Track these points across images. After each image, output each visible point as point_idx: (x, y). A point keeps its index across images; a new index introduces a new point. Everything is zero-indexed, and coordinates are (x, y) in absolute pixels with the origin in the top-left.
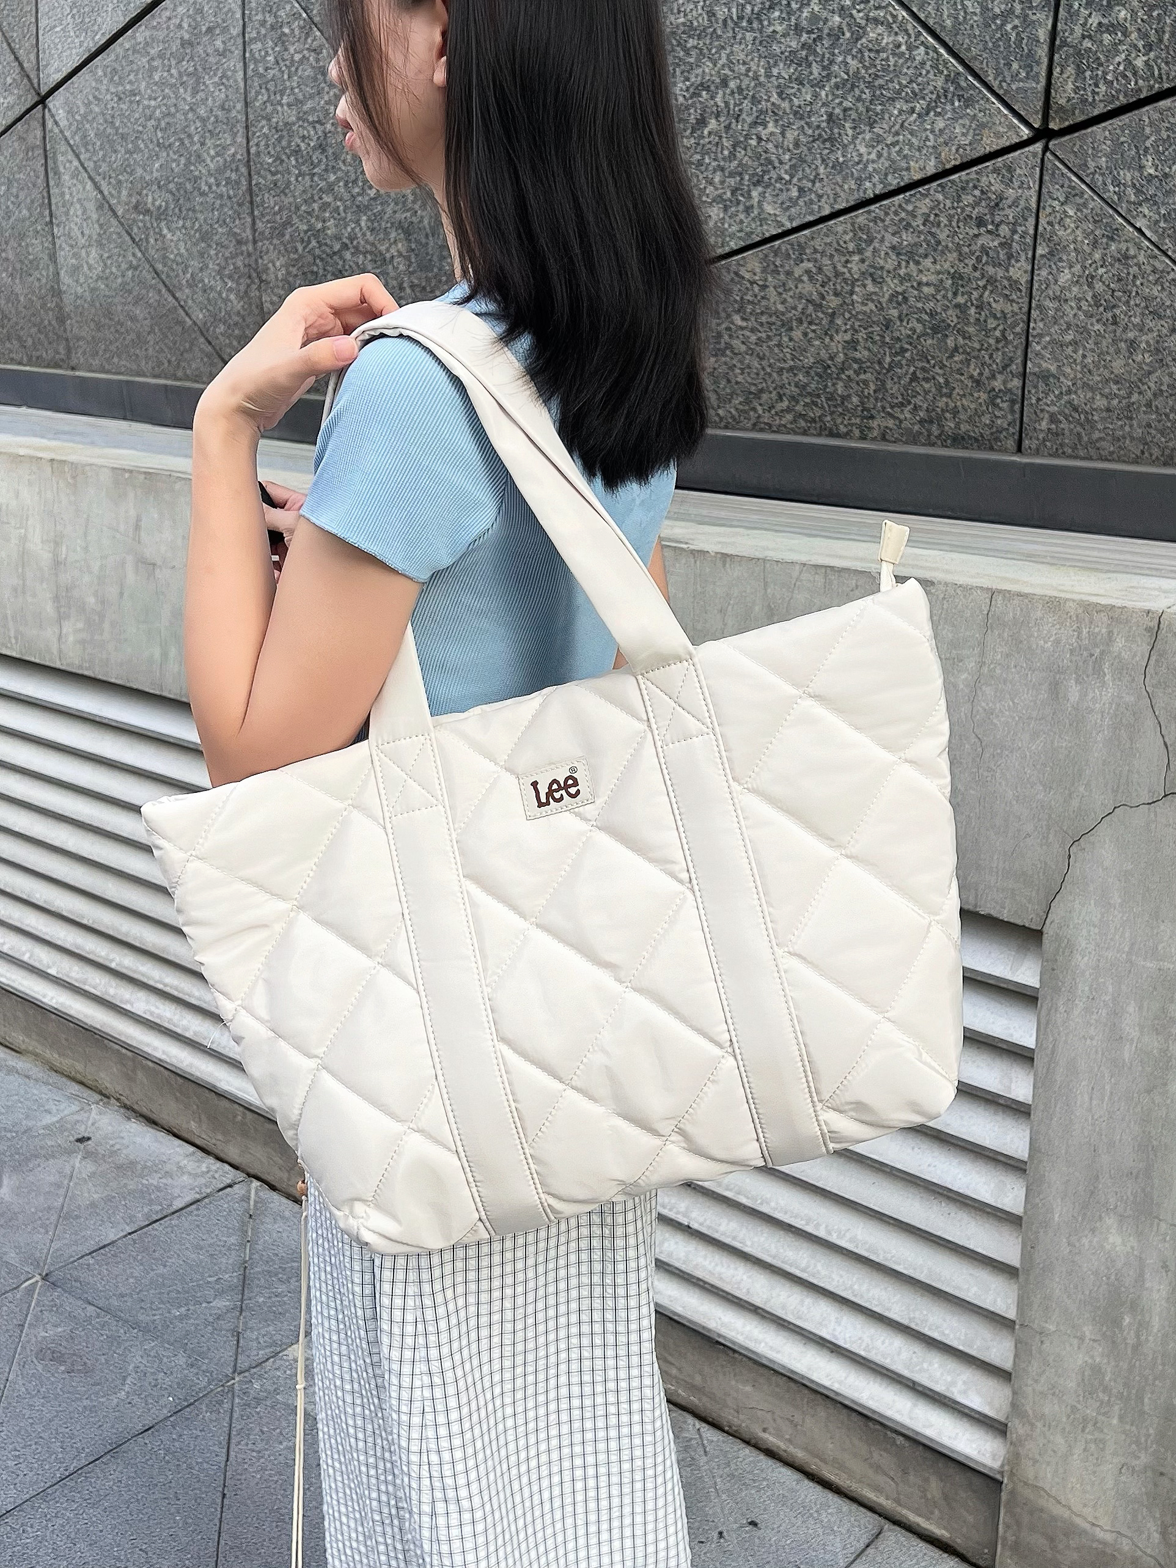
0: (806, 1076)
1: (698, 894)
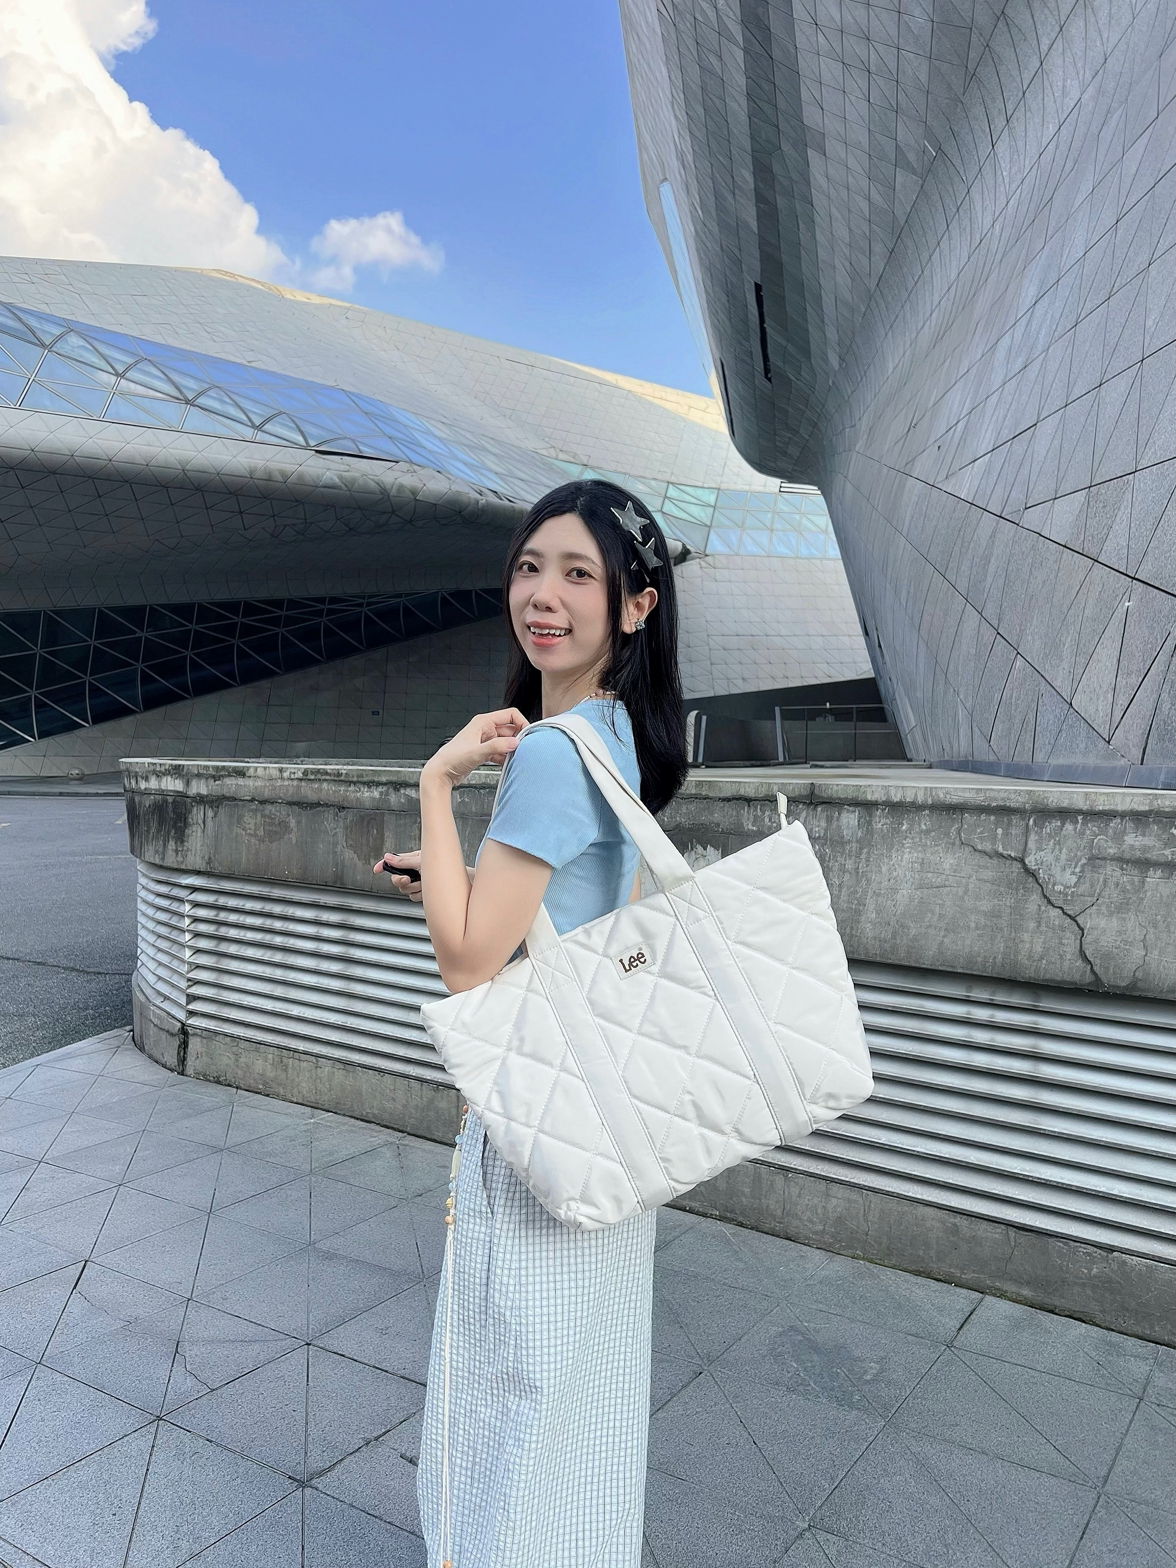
0: (796, 1086)
1: (721, 1001)
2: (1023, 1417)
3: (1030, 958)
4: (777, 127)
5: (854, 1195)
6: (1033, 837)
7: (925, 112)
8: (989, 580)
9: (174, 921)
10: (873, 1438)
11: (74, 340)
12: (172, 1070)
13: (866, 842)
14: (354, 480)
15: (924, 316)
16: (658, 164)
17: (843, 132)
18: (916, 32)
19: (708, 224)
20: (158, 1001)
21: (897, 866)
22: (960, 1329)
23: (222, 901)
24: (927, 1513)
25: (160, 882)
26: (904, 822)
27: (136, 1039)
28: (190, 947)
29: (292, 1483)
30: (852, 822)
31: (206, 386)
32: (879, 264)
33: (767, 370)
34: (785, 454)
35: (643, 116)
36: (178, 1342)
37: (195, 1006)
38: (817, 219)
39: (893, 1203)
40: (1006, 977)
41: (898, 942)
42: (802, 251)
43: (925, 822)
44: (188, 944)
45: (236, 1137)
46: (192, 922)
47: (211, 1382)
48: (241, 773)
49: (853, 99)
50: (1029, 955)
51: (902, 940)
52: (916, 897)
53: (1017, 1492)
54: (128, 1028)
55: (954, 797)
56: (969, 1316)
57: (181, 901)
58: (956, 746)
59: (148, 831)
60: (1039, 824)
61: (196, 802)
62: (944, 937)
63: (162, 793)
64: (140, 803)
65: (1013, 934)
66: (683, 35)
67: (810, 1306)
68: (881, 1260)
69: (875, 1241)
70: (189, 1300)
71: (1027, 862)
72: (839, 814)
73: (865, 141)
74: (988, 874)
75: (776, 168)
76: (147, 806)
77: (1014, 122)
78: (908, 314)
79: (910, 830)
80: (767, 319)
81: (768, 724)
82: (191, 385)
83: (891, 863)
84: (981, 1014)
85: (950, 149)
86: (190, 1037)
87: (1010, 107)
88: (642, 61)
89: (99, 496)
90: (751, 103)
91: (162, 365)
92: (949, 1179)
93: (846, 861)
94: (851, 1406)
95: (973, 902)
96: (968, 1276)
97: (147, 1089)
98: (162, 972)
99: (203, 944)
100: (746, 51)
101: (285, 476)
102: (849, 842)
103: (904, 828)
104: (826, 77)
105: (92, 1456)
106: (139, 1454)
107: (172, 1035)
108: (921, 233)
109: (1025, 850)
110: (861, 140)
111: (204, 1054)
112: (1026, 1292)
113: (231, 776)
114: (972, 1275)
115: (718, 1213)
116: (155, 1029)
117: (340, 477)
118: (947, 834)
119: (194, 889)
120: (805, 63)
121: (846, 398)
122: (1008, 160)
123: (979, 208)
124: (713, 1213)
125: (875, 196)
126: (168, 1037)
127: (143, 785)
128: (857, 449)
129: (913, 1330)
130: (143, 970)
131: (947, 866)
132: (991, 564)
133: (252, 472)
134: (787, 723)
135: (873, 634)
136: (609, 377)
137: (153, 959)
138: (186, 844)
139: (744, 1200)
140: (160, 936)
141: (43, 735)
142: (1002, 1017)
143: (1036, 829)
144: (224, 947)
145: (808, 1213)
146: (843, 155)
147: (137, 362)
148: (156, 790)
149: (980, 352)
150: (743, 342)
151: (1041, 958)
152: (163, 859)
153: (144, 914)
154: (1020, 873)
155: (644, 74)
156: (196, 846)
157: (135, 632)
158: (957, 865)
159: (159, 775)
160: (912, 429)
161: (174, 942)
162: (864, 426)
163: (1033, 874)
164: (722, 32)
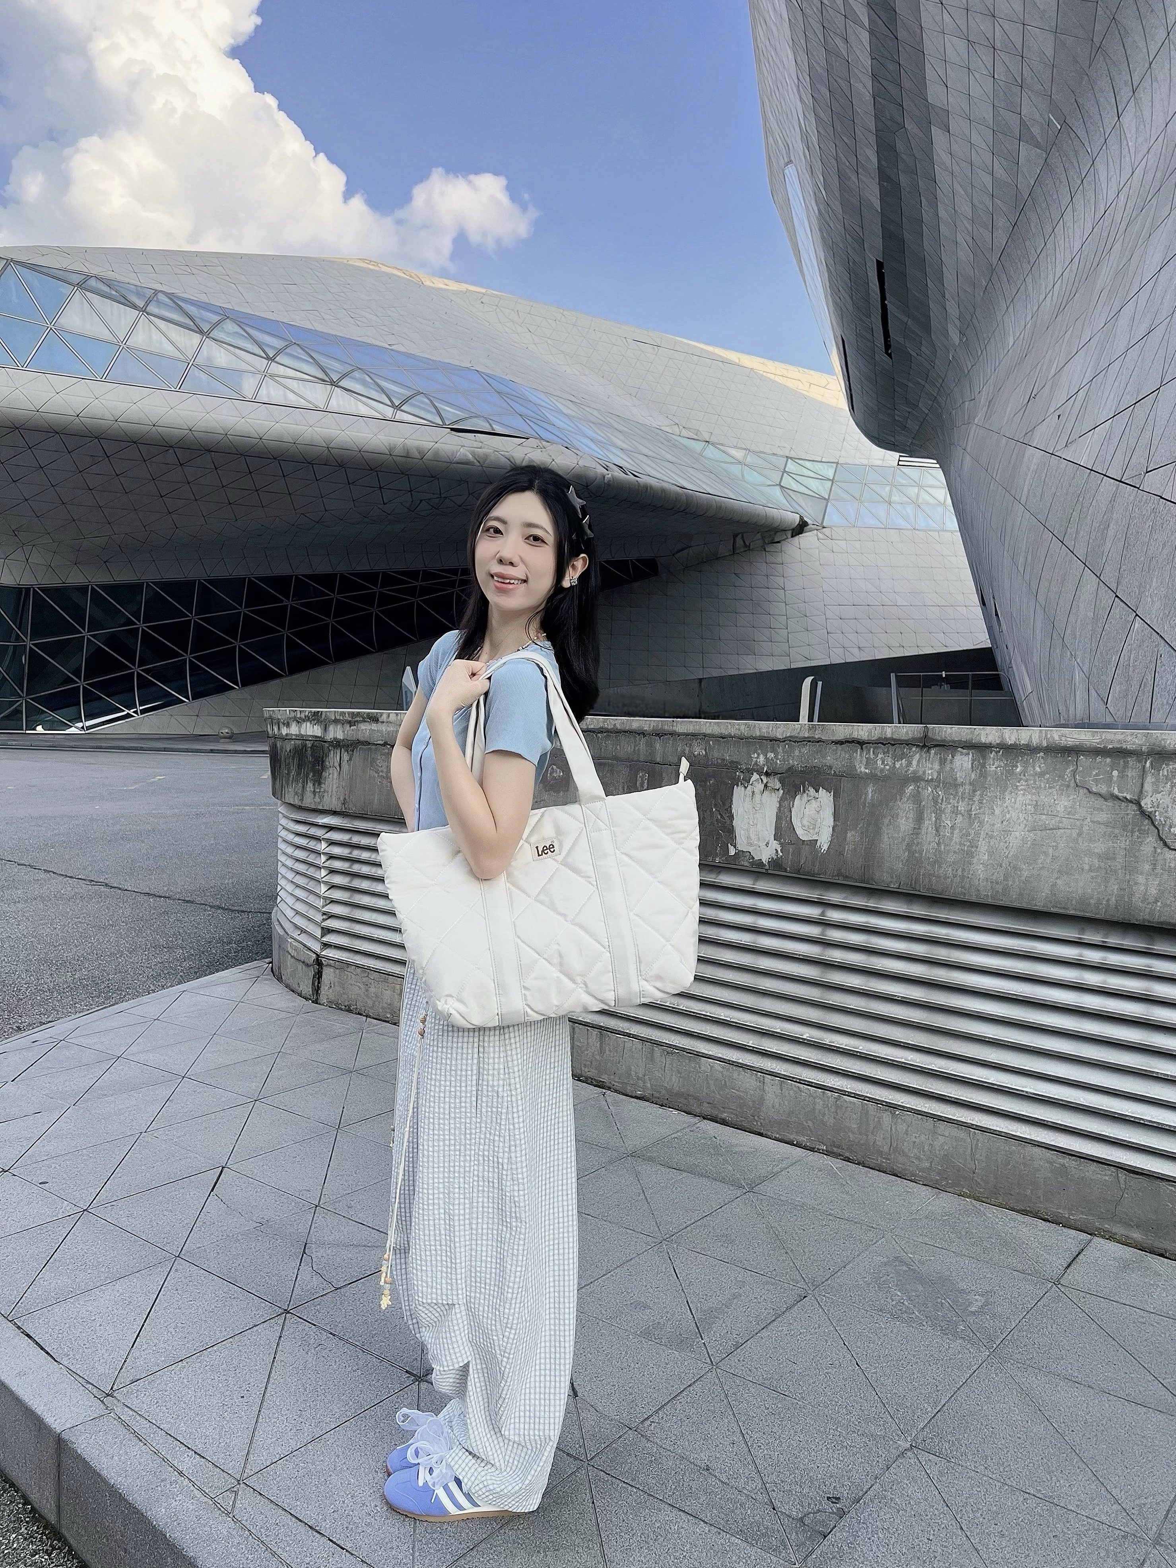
0: (636, 964)
1: (600, 890)
2: (1130, 1354)
3: (1144, 899)
4: (902, 106)
5: (961, 1134)
6: (1149, 779)
7: (1050, 85)
8: (1108, 544)
9: (311, 858)
10: (977, 1366)
11: (230, 326)
12: (307, 999)
13: (979, 784)
14: (487, 456)
15: (1046, 288)
16: (783, 147)
17: (967, 110)
18: (1042, 7)
19: (830, 203)
20: (295, 934)
21: (1010, 808)
22: (1067, 1268)
23: (356, 839)
24: (1031, 1441)
25: (298, 822)
26: (1018, 764)
27: (274, 971)
28: (325, 883)
29: (408, 1377)
30: (965, 765)
31: (350, 368)
32: (1001, 236)
33: (887, 346)
34: (904, 428)
35: (769, 101)
36: (306, 1244)
37: (330, 938)
38: (940, 195)
39: (1000, 1143)
40: (1120, 919)
41: (1010, 883)
42: (924, 227)
43: (1039, 765)
44: (323, 879)
45: (365, 1060)
46: (328, 860)
47: (335, 1282)
48: (375, 719)
49: (977, 76)
50: (1144, 897)
51: (1014, 882)
52: (1029, 839)
53: (1124, 1426)
54: (268, 960)
55: (1069, 739)
56: (1077, 1256)
57: (318, 839)
58: (1072, 709)
59: (288, 774)
60: (1156, 767)
61: (332, 746)
62: (1057, 878)
63: (302, 738)
64: (282, 748)
65: (1128, 877)
66: (810, 19)
67: (915, 1239)
68: (988, 1198)
69: (982, 1179)
70: (317, 1206)
71: (1143, 804)
72: (953, 757)
73: (989, 116)
74: (1103, 816)
75: (900, 146)
76: (288, 750)
77: (1140, 93)
78: (1030, 287)
79: (1024, 772)
80: (888, 295)
81: (884, 690)
82: (336, 368)
83: (1005, 805)
84: (1094, 956)
85: (1076, 123)
86: (324, 968)
87: (1136, 79)
88: (769, 47)
89: (251, 473)
90: (875, 83)
91: (312, 350)
92: (1058, 1120)
93: (958, 803)
94: (955, 1335)
95: (1087, 844)
96: (1076, 1217)
97: (284, 1015)
98: (300, 907)
99: (338, 880)
100: (871, 32)
101: (422, 453)
102: (962, 784)
103: (1018, 770)
104: (951, 54)
105: (224, 1343)
106: (267, 1342)
107: (308, 965)
108: (1044, 205)
109: (1141, 792)
110: (985, 115)
111: (336, 984)
112: (1136, 1235)
113: (365, 721)
114: (1081, 1216)
115: (825, 1148)
116: (293, 960)
117: (473, 454)
118: (1061, 777)
119: (330, 828)
120: (930, 44)
121: (966, 372)
122: (1134, 130)
123: (1103, 178)
124: (820, 1147)
125: (1000, 172)
126: (304, 967)
127: (284, 731)
128: (976, 421)
129: (1020, 1267)
130: (282, 906)
131: (1060, 808)
132: (1111, 528)
133: (391, 450)
134: (902, 690)
135: (990, 602)
136: (732, 356)
137: (292, 894)
138: (323, 786)
139: (851, 1136)
140: (298, 873)
141: (196, 696)
142: (1114, 959)
143: (1153, 771)
144: (357, 883)
145: (915, 1151)
146: (967, 132)
147: (287, 347)
148: (296, 735)
149: (1103, 321)
150: (864, 318)
151: (1156, 901)
152: (302, 800)
153: (284, 853)
154: (1135, 815)
155: (770, 59)
156: (332, 788)
157: (282, 601)
158: (1071, 807)
159: (299, 721)
160: (1032, 400)
161: (312, 878)
162: (983, 398)
163: (1148, 817)
164: (848, 15)
